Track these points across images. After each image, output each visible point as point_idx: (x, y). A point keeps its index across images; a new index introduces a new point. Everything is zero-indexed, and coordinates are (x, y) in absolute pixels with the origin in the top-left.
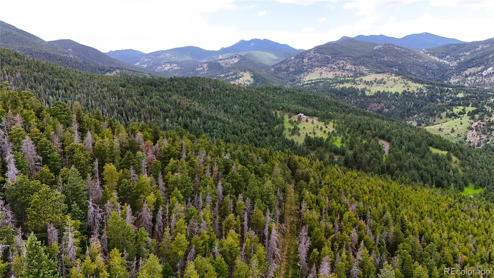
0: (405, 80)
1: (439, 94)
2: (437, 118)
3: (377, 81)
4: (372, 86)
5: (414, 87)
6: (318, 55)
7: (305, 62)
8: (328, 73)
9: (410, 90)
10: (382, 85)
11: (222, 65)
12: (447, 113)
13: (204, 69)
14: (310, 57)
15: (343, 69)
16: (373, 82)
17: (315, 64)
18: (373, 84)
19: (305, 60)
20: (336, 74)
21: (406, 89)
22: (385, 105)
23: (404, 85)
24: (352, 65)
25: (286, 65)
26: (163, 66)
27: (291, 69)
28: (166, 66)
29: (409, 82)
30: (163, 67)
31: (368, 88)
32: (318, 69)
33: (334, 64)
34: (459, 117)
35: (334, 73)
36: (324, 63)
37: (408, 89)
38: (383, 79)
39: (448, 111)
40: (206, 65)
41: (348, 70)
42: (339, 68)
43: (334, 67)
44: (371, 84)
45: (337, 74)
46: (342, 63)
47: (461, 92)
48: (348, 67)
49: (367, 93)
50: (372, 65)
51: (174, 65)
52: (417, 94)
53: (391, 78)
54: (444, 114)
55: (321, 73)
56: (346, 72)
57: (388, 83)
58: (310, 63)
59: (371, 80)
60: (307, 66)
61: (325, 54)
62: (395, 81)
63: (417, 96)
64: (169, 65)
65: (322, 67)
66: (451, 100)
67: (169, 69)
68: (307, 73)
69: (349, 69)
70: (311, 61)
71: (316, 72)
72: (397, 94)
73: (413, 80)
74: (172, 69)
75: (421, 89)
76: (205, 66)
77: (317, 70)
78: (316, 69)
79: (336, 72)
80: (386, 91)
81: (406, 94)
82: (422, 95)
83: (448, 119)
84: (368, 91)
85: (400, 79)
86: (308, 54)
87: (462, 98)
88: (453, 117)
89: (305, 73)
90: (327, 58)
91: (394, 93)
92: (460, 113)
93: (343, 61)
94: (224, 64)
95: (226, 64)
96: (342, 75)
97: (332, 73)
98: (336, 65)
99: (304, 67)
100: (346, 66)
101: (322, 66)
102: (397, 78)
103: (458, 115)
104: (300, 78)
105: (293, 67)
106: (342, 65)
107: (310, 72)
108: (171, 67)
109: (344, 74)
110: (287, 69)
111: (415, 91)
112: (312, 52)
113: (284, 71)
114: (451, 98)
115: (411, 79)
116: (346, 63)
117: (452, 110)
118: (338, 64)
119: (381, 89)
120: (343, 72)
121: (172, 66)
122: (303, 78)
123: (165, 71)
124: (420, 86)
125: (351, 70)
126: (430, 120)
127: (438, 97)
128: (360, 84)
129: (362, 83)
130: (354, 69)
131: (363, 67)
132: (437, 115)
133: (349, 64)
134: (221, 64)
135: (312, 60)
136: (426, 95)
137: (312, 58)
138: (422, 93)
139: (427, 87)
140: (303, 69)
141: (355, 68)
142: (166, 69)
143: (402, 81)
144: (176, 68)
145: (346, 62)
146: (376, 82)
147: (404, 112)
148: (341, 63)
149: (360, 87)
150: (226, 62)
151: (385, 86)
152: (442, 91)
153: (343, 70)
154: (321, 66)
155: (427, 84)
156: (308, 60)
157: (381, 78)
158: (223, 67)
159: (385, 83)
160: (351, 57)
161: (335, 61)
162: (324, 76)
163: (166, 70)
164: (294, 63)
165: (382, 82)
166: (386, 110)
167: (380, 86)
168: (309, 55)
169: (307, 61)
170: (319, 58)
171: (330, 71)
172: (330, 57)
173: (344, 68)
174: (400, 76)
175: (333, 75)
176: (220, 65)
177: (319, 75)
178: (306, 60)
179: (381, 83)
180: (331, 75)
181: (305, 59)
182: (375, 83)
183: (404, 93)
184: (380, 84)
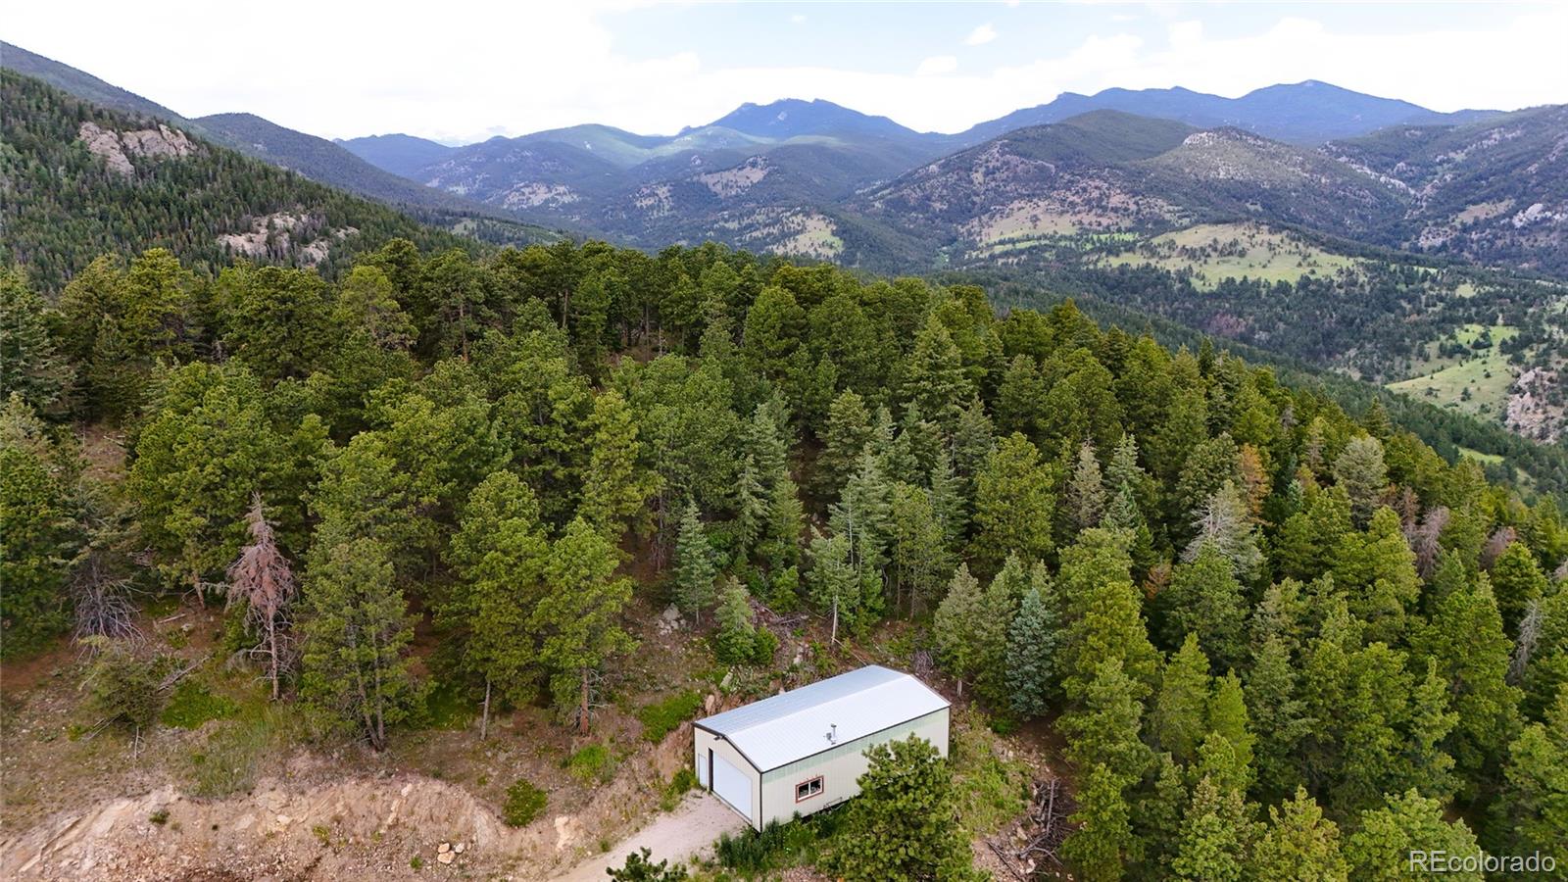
0: (1301, 245)
1: (1402, 287)
2: (1414, 357)
3: (1219, 247)
4: (1205, 262)
5: (1329, 266)
6: (1014, 159)
7: (976, 182)
8: (1056, 219)
9: (1320, 274)
10: (1235, 259)
11: (714, 189)
12: (1441, 345)
13: (660, 201)
14: (991, 165)
15: (1099, 205)
16: (1209, 250)
17: (1008, 188)
18: (1209, 256)
19: (975, 175)
20: (1081, 223)
21: (1306, 271)
22: (1255, 321)
23: (1299, 258)
24: (1126, 194)
25: (920, 193)
26: (527, 191)
27: (937, 206)
28: (534, 192)
29: (1314, 251)
30: (523, 194)
31: (1196, 269)
32: (1023, 204)
33: (1070, 190)
34: (1476, 356)
35: (1074, 219)
36: (1039, 186)
37: (1313, 272)
38: (1235, 243)
39: (1443, 338)
40: (665, 189)
41: (1115, 210)
42: (1088, 202)
43: (1071, 199)
44: (1203, 258)
45: (1086, 221)
46: (1096, 188)
47: (1465, 282)
48: (1116, 200)
49: (1197, 284)
50: (1186, 194)
51: (562, 189)
52: (1340, 286)
53: (1258, 238)
54: (1432, 348)
55: (1035, 219)
56: (1112, 214)
57: (1252, 252)
58: (993, 184)
59: (1202, 244)
60: (984, 194)
61: (1036, 158)
62: (1271, 247)
63: (1342, 291)
64: (543, 189)
65: (1035, 200)
66: (1441, 306)
67: (547, 201)
68: (991, 218)
69: (1119, 205)
70: (994, 179)
71: (1016, 214)
72: (1283, 287)
73: (1323, 244)
74: (554, 200)
75: (1351, 273)
76: (663, 191)
77: (1019, 209)
78: (1016, 204)
79: (1079, 217)
80: (1251, 278)
81: (1312, 287)
82: (1357, 290)
83: (1446, 361)
84: (1197, 276)
85: (1287, 241)
86: (984, 157)
87: (1473, 300)
88: (1458, 356)
89: (985, 218)
90: (1042, 169)
91: (1274, 283)
92: (1477, 345)
93: (1097, 183)
94: (719, 187)
95: (727, 185)
96: (1100, 224)
97: (1067, 217)
98: (1077, 192)
99: (976, 199)
100: (1108, 197)
101: (1034, 195)
102: (1276, 239)
103: (1473, 352)
104: (970, 234)
105: (941, 198)
106: (1096, 194)
107: (998, 216)
108: (549, 196)
109: (1105, 221)
110: (924, 204)
111: (1335, 278)
112: (995, 150)
113: (914, 209)
114: (1441, 299)
115: (1315, 241)
116: (1108, 189)
117: (1453, 337)
118: (1084, 190)
119: (1234, 271)
120: (1100, 216)
121: (554, 192)
122: (979, 234)
123: (533, 209)
124: (1346, 263)
125: (1126, 210)
126: (1397, 363)
127: (1403, 296)
128: (1169, 257)
129: (1175, 254)
130: (1133, 207)
131: (1160, 202)
132: (1415, 351)
133: (1119, 191)
134: (710, 186)
135: (997, 175)
136: (1368, 289)
137: (998, 169)
138: (1355, 283)
139: (1367, 268)
140: (974, 203)
141: (1136, 203)
142: (537, 201)
143: (1294, 250)
144: (567, 199)
145: (1106, 185)
146: (1215, 250)
147: (1316, 343)
148: (1094, 187)
149: (1174, 265)
150: (725, 181)
151: (1244, 261)
152: (1410, 279)
153: (1100, 211)
154: (1030, 197)
155: (1363, 255)
156: (986, 174)
157: (1230, 239)
158: (716, 194)
159: (1242, 254)
160: (1121, 169)
161: (1072, 182)
162: (1046, 226)
163: (536, 204)
164: (945, 186)
165: (1232, 251)
166: (1263, 336)
167: (1228, 261)
168: (987, 161)
169: (981, 179)
170: (1018, 169)
171: (1062, 213)
172: (1052, 166)
173: (1104, 203)
174: (1285, 233)
175: (1074, 225)
176: (709, 190)
177: (1030, 224)
178: (978, 177)
179: (1231, 253)
180: (1065, 226)
181: (977, 172)
182: (1213, 254)
183: (1305, 282)
184: (1230, 258)
